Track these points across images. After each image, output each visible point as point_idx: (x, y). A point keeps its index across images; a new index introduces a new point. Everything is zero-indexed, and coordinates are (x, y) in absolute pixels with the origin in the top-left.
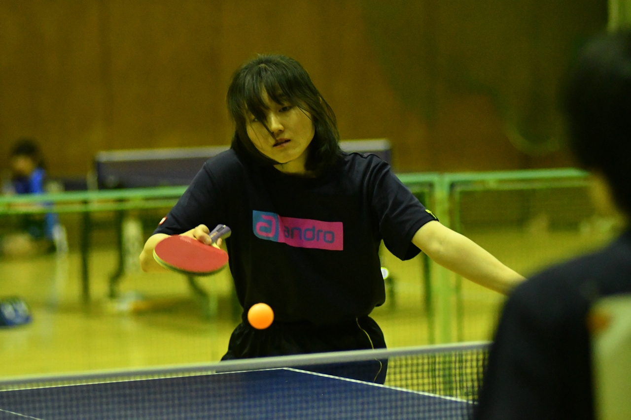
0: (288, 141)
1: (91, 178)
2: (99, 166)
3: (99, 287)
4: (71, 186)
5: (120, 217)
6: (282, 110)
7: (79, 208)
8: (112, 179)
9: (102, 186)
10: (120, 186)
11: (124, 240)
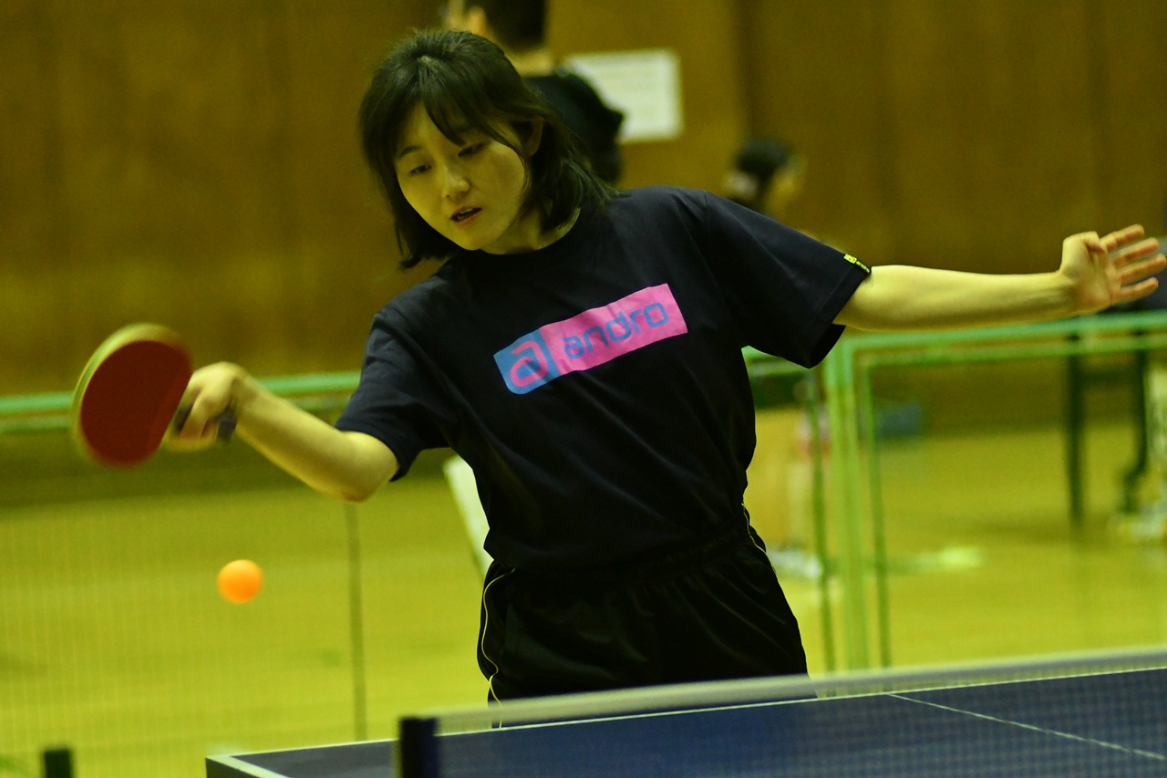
5: (1140, 365)
11: (1148, 406)
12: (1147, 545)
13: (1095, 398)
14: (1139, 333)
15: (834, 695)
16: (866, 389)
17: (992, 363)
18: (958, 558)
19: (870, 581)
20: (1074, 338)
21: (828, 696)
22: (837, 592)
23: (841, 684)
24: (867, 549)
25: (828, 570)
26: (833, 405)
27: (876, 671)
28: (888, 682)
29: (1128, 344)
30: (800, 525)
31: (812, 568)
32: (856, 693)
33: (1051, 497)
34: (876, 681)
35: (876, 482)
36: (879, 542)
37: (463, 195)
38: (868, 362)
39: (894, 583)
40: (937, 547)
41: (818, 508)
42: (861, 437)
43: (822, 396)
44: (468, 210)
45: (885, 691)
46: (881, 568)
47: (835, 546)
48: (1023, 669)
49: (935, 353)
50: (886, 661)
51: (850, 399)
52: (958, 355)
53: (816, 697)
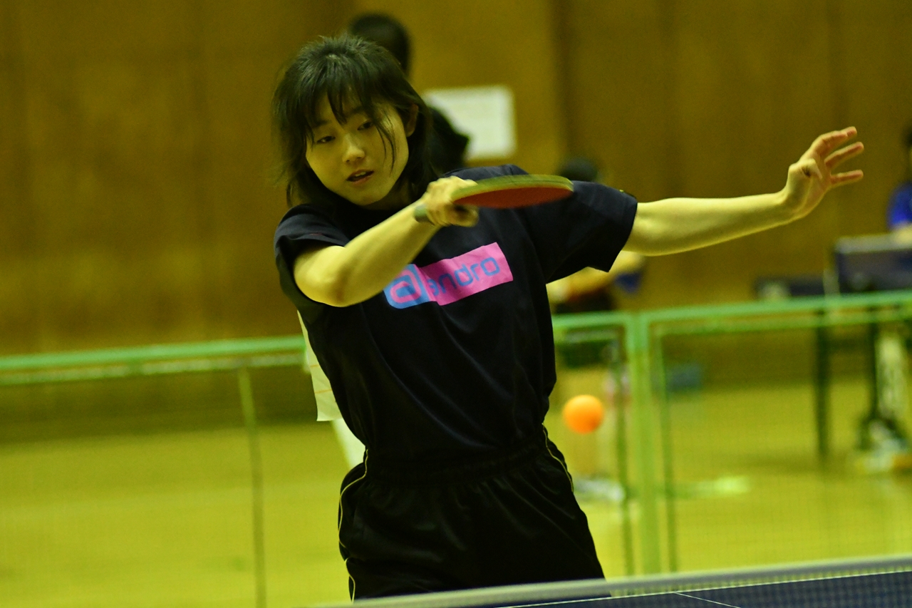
0: (370, 173)
1: (829, 277)
2: (840, 261)
3: (843, 433)
4: (801, 288)
5: (872, 334)
6: (362, 127)
7: (811, 322)
8: (858, 277)
9: (846, 288)
10: (871, 288)
11: (878, 367)
12: (878, 476)
13: (838, 360)
14: (872, 309)
15: (633, 594)
16: (659, 353)
17: (758, 333)
18: (731, 486)
19: (661, 504)
20: (821, 313)
21: (629, 595)
22: (636, 512)
23: (639, 585)
24: (659, 477)
25: (629, 494)
26: (632, 367)
27: (666, 575)
28: (676, 583)
29: (863, 318)
30: (607, 459)
31: (616, 493)
32: (650, 592)
33: (802, 438)
34: (666, 582)
35: (666, 426)
36: (669, 472)
37: (359, 160)
38: (660, 332)
39: (681, 505)
40: (714, 477)
41: (621, 446)
42: (655, 390)
43: (623, 358)
44: (363, 174)
45: (673, 590)
46: (670, 493)
47: (634, 475)
48: (780, 573)
49: (713, 325)
50: (674, 567)
51: (646, 361)
52: (730, 326)
53: (610, 596)
